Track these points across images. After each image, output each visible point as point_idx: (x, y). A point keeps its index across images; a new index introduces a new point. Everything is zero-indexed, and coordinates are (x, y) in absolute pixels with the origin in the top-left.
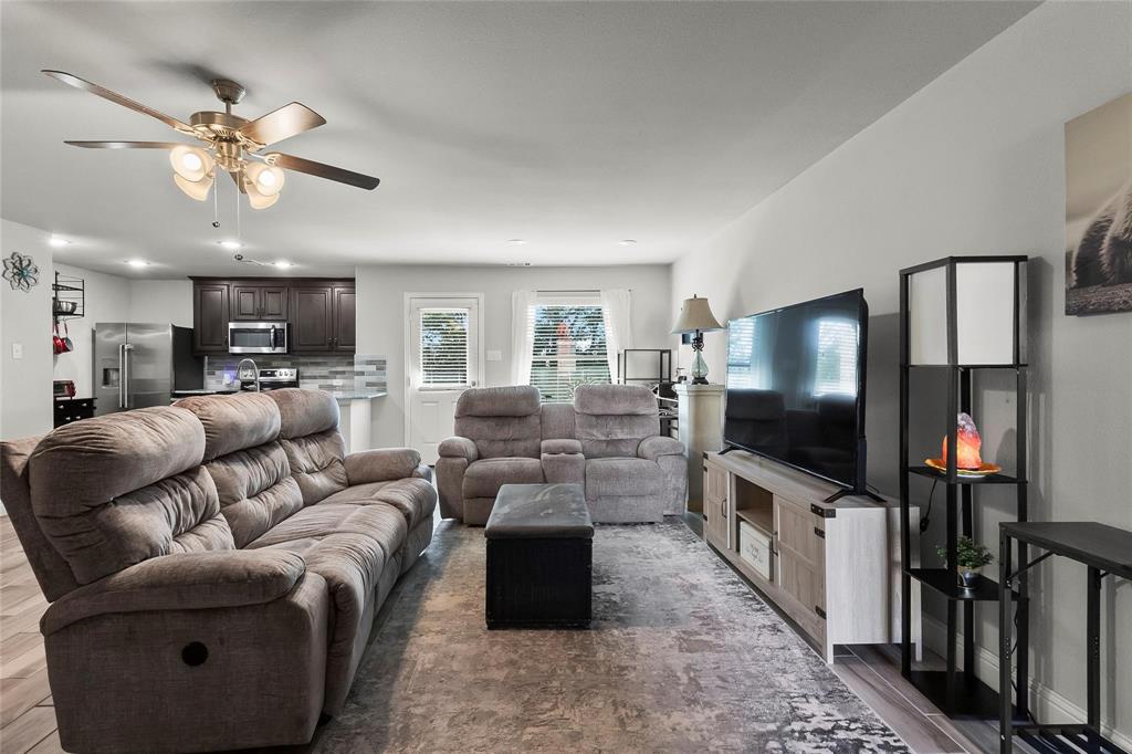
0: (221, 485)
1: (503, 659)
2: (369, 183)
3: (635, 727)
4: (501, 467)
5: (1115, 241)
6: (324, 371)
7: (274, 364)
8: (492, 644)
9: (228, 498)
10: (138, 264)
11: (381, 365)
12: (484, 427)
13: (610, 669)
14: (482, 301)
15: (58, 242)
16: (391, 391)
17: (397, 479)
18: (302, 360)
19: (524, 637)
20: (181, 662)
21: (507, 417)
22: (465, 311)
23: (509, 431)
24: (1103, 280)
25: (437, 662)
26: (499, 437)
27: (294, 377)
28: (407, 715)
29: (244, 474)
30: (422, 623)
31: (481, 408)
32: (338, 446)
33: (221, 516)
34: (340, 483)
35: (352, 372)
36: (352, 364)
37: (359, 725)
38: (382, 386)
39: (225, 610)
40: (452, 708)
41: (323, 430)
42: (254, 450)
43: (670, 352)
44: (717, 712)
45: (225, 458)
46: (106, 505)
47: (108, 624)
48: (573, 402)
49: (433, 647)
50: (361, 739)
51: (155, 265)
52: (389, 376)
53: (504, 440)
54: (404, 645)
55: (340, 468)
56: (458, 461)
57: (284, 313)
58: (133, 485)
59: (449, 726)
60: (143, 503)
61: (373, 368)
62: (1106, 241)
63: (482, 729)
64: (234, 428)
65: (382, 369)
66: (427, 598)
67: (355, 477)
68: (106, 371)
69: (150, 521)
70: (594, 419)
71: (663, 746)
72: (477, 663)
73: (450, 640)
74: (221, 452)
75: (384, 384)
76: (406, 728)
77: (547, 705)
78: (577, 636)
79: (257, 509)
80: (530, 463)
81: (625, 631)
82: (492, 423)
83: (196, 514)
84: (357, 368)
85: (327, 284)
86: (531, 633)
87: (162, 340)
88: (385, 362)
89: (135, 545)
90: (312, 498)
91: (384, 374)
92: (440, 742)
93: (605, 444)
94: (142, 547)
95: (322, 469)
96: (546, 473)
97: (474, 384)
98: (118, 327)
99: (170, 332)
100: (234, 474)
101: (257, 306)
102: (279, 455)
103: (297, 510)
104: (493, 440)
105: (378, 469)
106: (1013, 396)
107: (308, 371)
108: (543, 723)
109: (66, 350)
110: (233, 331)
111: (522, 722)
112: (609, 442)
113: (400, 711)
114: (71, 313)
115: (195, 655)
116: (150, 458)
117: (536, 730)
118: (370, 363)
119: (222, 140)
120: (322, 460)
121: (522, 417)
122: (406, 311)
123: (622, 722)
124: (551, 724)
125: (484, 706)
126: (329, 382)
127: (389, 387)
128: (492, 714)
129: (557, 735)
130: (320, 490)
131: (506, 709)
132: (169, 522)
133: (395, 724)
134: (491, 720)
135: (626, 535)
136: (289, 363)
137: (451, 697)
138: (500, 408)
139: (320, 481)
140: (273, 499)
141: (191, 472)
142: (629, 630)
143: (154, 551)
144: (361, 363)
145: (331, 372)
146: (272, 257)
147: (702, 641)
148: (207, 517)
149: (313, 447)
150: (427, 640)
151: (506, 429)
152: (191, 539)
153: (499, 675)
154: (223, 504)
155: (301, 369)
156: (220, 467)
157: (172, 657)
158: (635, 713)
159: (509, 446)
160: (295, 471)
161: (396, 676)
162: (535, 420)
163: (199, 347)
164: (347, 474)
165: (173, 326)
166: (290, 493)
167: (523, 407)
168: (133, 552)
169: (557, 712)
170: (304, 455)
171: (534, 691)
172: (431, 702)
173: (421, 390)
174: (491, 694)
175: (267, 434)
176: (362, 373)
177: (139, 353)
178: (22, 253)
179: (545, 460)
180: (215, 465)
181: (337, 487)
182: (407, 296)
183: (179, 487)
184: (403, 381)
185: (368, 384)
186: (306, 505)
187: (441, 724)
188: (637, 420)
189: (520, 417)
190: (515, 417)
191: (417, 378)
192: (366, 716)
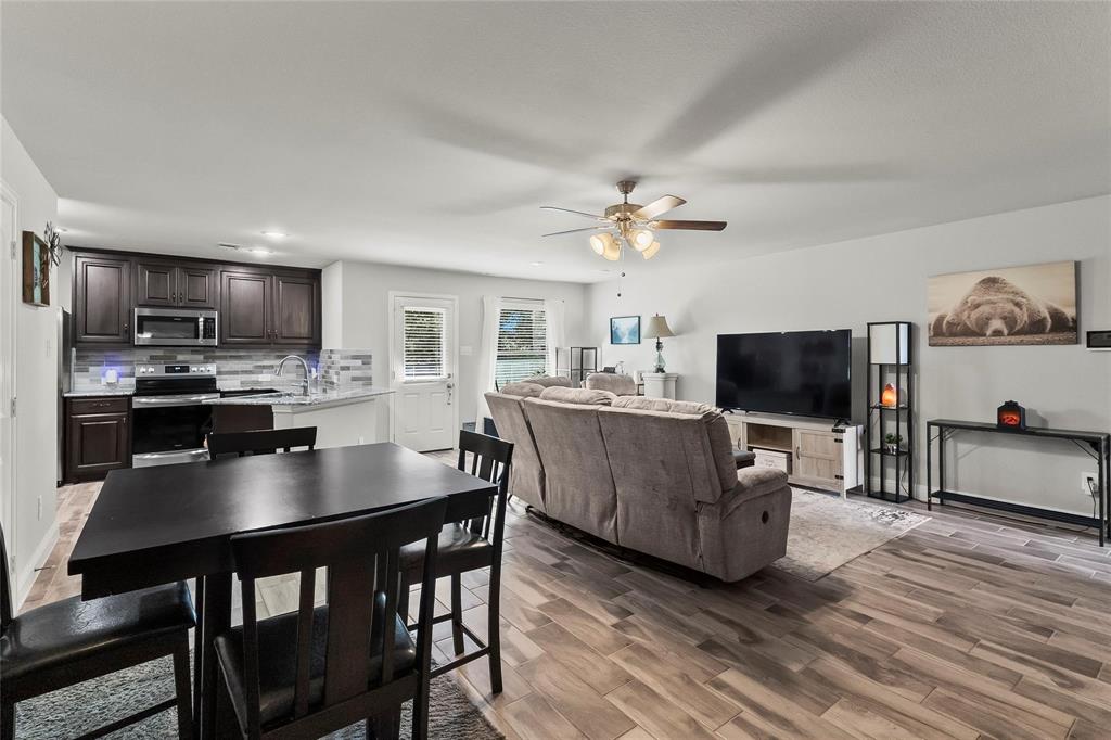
5: (948, 322)
11: (366, 360)
14: (457, 302)
16: (377, 385)
20: (762, 523)
24: (943, 335)
38: (368, 380)
43: (596, 349)
52: (375, 370)
57: (209, 300)
61: (359, 362)
62: (945, 322)
65: (368, 364)
75: (370, 378)
88: (370, 357)
91: (370, 368)
97: (449, 376)
106: (895, 375)
110: (142, 318)
118: (355, 357)
119: (621, 220)
122: (391, 309)
127: (374, 381)
157: (760, 520)
163: (81, 336)
173: (405, 383)
182: (391, 294)
184: (388, 375)
185: (354, 379)
191: (401, 373)
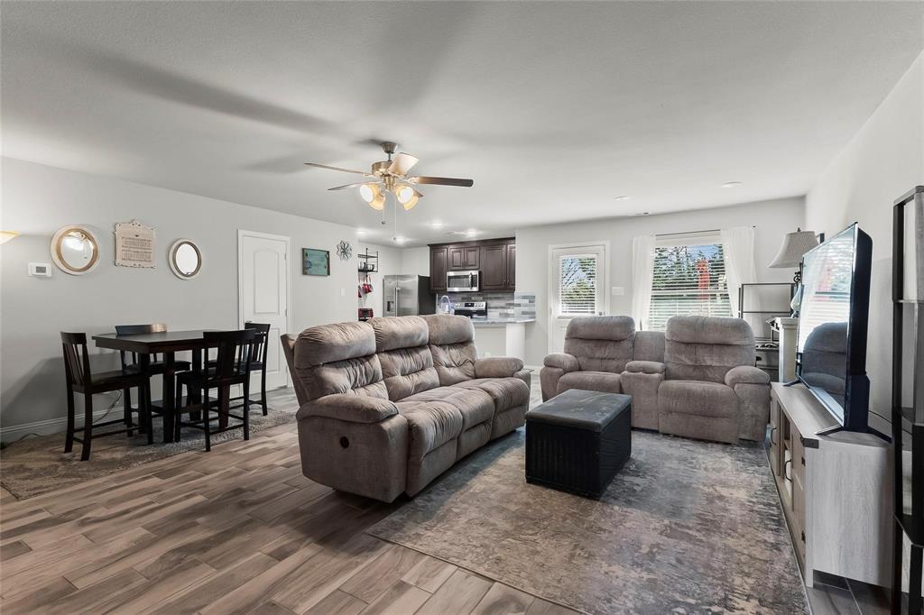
0: (384, 366)
1: (525, 500)
2: (468, 183)
3: (579, 562)
4: (587, 378)
6: (502, 303)
7: (473, 298)
8: (523, 491)
9: (388, 374)
10: (401, 240)
11: (532, 299)
12: (587, 348)
13: (591, 527)
14: (608, 247)
15: (362, 232)
16: (539, 318)
17: (504, 377)
18: (489, 296)
19: (547, 493)
20: (340, 445)
21: (604, 340)
22: (594, 256)
23: (608, 351)
25: (484, 491)
26: (597, 356)
27: (484, 307)
28: (449, 510)
29: (399, 361)
30: (491, 469)
31: (583, 332)
32: (472, 352)
33: (383, 382)
34: (468, 376)
35: (513, 304)
36: (513, 298)
37: (423, 507)
38: (532, 314)
39: (353, 423)
40: (474, 515)
41: (463, 342)
42: (409, 348)
44: (652, 576)
45: (389, 352)
46: (318, 366)
47: (316, 420)
48: (664, 330)
49: (486, 483)
50: (420, 513)
51: (408, 240)
52: (537, 307)
53: (602, 359)
54: (471, 478)
55: (470, 366)
56: (556, 370)
57: (477, 264)
58: (330, 359)
59: (467, 522)
60: (337, 368)
61: (527, 301)
63: (482, 530)
64: (394, 336)
65: (533, 302)
66: (503, 457)
67: (479, 373)
68: (389, 303)
69: (339, 377)
70: (683, 346)
71: (590, 579)
72: (507, 498)
73: (500, 482)
74: (387, 348)
75: (534, 313)
76: (445, 516)
77: (530, 532)
78: (584, 502)
79: (406, 382)
80: (612, 377)
81: (625, 509)
82: (592, 344)
83: (367, 379)
84: (516, 301)
85: (504, 242)
86: (553, 492)
87: (413, 284)
88: (534, 297)
89: (328, 386)
90: (446, 382)
91: (534, 306)
92: (456, 528)
93: (691, 369)
94: (331, 388)
95: (458, 366)
96: (623, 386)
97: (601, 314)
98: (394, 277)
99: (417, 279)
100: (393, 360)
101: (462, 259)
102: (426, 353)
103: (433, 386)
104: (592, 358)
105: (493, 370)
107: (493, 303)
108: (520, 539)
109: (370, 291)
110: (450, 277)
111: (507, 534)
112: (695, 367)
113: (446, 507)
114: (372, 271)
115: (344, 443)
116: (339, 346)
117: (513, 541)
118: (524, 297)
119: (386, 176)
120: (459, 359)
121: (617, 341)
122: (549, 258)
123: (572, 556)
124: (525, 542)
125: (492, 520)
126: (505, 311)
127: (537, 315)
128: (495, 525)
129: (523, 548)
130: (452, 378)
131: (504, 525)
132: (350, 379)
133: (440, 512)
134: (491, 528)
135: (691, 448)
136: (481, 298)
137: (477, 510)
138: (600, 333)
139: (453, 373)
140: (416, 379)
141: (368, 357)
142: (629, 510)
143: (337, 391)
144: (518, 298)
145: (507, 304)
146: (464, 228)
147: (688, 533)
148: (374, 381)
149: (454, 352)
150: (486, 478)
151: (603, 349)
152: (362, 390)
153: (513, 507)
154: (385, 376)
155: (489, 302)
156: (386, 357)
157: (336, 441)
158: (586, 555)
159: (605, 363)
160: (437, 364)
161: (457, 491)
162: (628, 345)
163: (432, 288)
164: (475, 371)
165: (419, 277)
166: (430, 375)
167: (618, 333)
168: (327, 389)
169: (534, 537)
170: (444, 356)
171: (529, 522)
172: (466, 509)
173: (559, 318)
174: (501, 515)
175: (418, 341)
176: (519, 305)
177: (402, 292)
178: (345, 241)
179: (623, 376)
180: (383, 355)
181: (466, 378)
182: (550, 247)
183: (359, 363)
184: (547, 311)
185: (524, 313)
186: (441, 385)
187: (463, 520)
188: (729, 350)
189: (616, 341)
190: (611, 340)
191: (558, 309)
192: (429, 504)
